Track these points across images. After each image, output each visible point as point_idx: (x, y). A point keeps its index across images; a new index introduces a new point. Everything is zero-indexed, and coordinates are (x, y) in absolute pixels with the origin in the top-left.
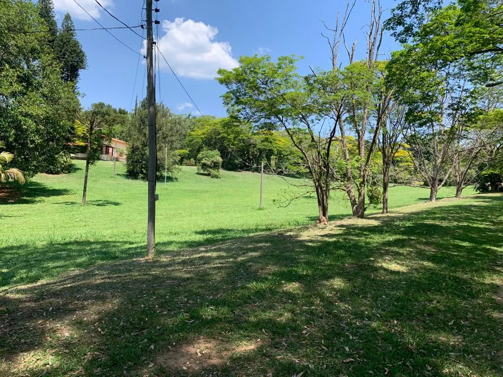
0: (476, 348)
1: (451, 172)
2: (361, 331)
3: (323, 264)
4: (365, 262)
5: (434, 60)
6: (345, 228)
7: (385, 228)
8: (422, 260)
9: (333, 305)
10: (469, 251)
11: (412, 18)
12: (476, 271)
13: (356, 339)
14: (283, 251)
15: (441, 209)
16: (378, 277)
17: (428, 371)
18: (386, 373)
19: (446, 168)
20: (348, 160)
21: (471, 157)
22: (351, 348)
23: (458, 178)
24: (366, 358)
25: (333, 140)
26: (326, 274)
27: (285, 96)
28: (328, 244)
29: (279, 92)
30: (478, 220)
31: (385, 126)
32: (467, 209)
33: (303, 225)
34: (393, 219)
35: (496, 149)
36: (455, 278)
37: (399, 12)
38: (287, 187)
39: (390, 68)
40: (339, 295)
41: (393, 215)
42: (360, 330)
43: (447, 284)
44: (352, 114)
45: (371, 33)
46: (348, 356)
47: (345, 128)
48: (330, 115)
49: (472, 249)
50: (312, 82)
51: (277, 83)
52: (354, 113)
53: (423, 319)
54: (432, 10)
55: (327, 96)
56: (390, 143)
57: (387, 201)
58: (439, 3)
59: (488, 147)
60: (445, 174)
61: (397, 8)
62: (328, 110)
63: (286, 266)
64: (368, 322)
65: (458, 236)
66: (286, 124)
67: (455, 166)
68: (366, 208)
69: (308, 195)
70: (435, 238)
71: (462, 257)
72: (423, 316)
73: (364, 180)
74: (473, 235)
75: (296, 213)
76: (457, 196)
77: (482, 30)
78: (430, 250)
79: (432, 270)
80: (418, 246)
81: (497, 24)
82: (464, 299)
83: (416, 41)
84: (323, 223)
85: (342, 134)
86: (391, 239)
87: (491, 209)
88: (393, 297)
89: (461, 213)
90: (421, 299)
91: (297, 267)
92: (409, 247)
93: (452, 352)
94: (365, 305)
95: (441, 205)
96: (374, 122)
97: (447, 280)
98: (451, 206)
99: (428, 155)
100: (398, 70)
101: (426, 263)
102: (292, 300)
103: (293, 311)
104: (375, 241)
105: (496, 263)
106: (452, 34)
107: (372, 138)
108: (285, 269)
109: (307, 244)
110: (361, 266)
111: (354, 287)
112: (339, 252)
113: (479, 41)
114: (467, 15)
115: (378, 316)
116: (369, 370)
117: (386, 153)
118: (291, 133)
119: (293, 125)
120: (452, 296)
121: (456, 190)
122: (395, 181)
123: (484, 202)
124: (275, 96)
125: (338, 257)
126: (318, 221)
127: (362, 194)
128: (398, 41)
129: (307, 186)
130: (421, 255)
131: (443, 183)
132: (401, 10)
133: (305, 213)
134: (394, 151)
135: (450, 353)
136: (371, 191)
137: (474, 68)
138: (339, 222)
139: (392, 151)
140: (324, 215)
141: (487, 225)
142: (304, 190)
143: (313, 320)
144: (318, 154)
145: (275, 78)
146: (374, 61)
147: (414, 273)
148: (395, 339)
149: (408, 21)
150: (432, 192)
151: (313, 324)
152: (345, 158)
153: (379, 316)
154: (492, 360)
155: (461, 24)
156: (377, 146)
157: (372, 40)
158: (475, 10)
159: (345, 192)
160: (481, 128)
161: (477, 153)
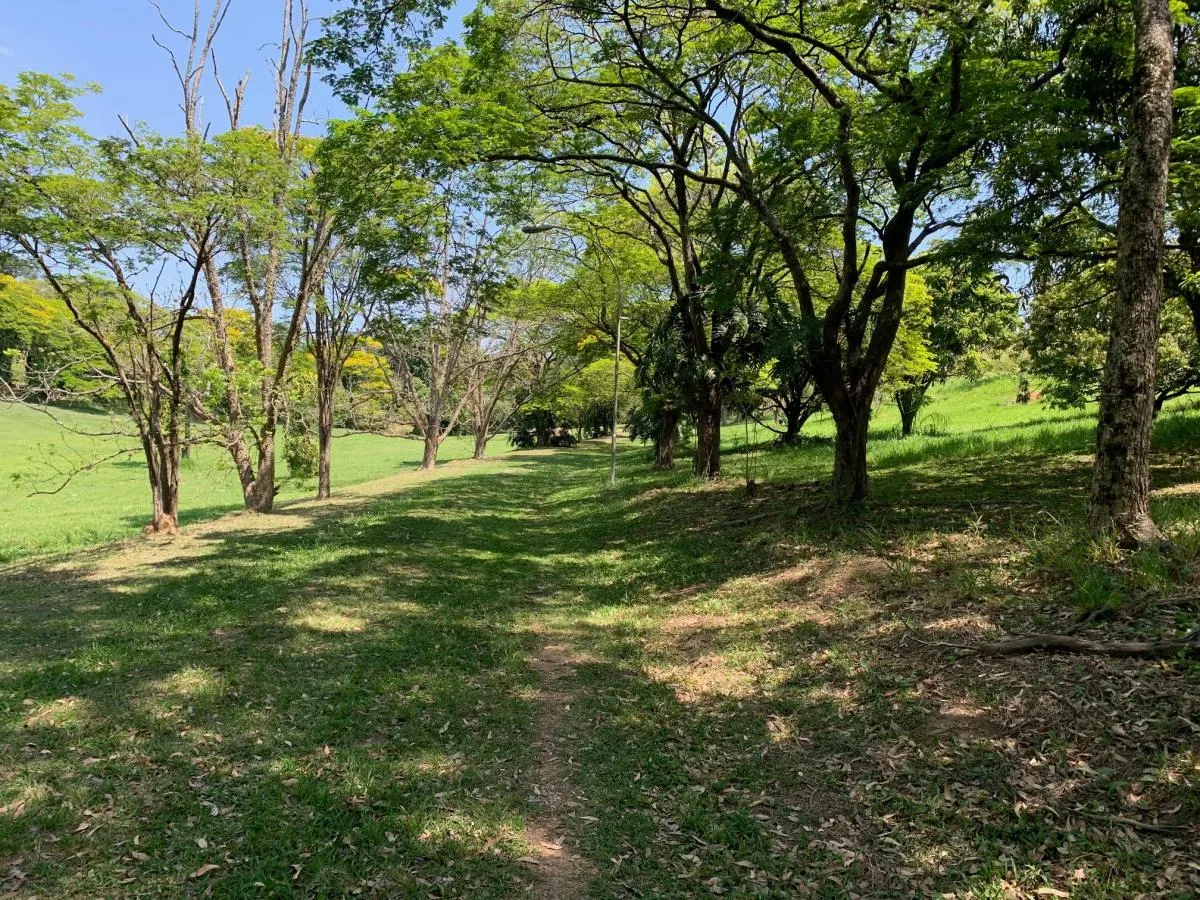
0: (487, 772)
1: (465, 406)
2: (241, 790)
3: (154, 638)
4: (263, 620)
5: (420, 155)
6: (222, 541)
7: (321, 533)
8: (397, 599)
9: (174, 739)
10: (491, 568)
11: (368, 53)
12: (500, 610)
13: (227, 814)
14: (35, 616)
15: (445, 485)
16: (293, 650)
17: (390, 845)
18: (296, 877)
19: (456, 396)
20: (232, 369)
21: (502, 374)
22: (212, 839)
23: (478, 418)
24: (248, 853)
25: (191, 318)
26: (159, 663)
27: (42, 185)
28: (174, 584)
29: (24, 169)
30: (511, 505)
31: (322, 293)
32: (492, 483)
33: (109, 539)
34: (341, 511)
35: (544, 360)
36: (460, 630)
37: (340, 30)
38: (59, 435)
39: (325, 156)
40: (190, 709)
41: (342, 502)
42: (240, 788)
43: (443, 647)
44: (240, 256)
45: (284, 66)
46: (204, 859)
47: (221, 289)
48: (178, 253)
49: (495, 565)
50: (124, 157)
51: (16, 145)
52: (244, 255)
53: (387, 733)
54: (411, 45)
55: (169, 201)
56: (334, 334)
57: (328, 470)
58: (426, 35)
59: (531, 358)
60: (454, 409)
61: (336, 18)
62: (174, 239)
63: (42, 657)
64: (262, 765)
65: (473, 540)
66: (47, 261)
67: (472, 393)
68: (277, 488)
69: (124, 457)
70: (427, 547)
71: (478, 583)
72: (389, 724)
73: (271, 421)
74: (501, 537)
75: (89, 510)
76: (476, 455)
77: (510, 112)
78: (416, 575)
79: (415, 618)
80: (391, 568)
81: (538, 107)
82: (474, 671)
83: (384, 106)
84: (163, 532)
85: (214, 303)
86: (332, 559)
87: (535, 481)
88: (324, 695)
89: (481, 492)
90: (387, 688)
91: (78, 655)
92: (370, 573)
93: (441, 790)
94: (257, 724)
95: (444, 477)
96: (294, 281)
97: (443, 638)
98: (465, 478)
99: (419, 367)
100: (343, 165)
101: (404, 606)
102: (52, 748)
103: (51, 779)
104: (294, 566)
105: (536, 588)
106: (456, 109)
107: (290, 319)
108: (38, 667)
109: (112, 589)
110: (255, 629)
111: (234, 683)
112: (201, 604)
113: (504, 133)
114: (483, 73)
115: (287, 746)
116: (255, 880)
117: (326, 357)
118: (64, 289)
119: (71, 267)
120: (451, 671)
121: (474, 444)
122: (349, 424)
123: (523, 466)
124: (12, 180)
125: (198, 615)
126: (152, 527)
127: (268, 455)
128: (338, 97)
129: (121, 433)
130: (397, 588)
131: (449, 429)
132: (345, 28)
133: (117, 507)
134: (343, 354)
135: (437, 795)
136: (293, 447)
137: (496, 189)
138: (209, 527)
139: (338, 353)
140: (168, 509)
141: (527, 513)
142: (111, 445)
143: (112, 790)
144: (149, 351)
145: (11, 129)
146: (291, 133)
147: (375, 632)
148: (321, 792)
149: (361, 56)
150: (427, 448)
151: (111, 802)
152: (224, 365)
153: (289, 743)
154: (513, 789)
155: (473, 92)
156: (303, 340)
157: (287, 83)
158: (497, 68)
159: (224, 449)
160: (518, 316)
161: (512, 367)
